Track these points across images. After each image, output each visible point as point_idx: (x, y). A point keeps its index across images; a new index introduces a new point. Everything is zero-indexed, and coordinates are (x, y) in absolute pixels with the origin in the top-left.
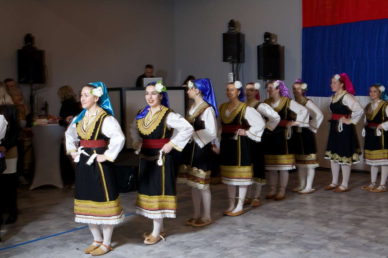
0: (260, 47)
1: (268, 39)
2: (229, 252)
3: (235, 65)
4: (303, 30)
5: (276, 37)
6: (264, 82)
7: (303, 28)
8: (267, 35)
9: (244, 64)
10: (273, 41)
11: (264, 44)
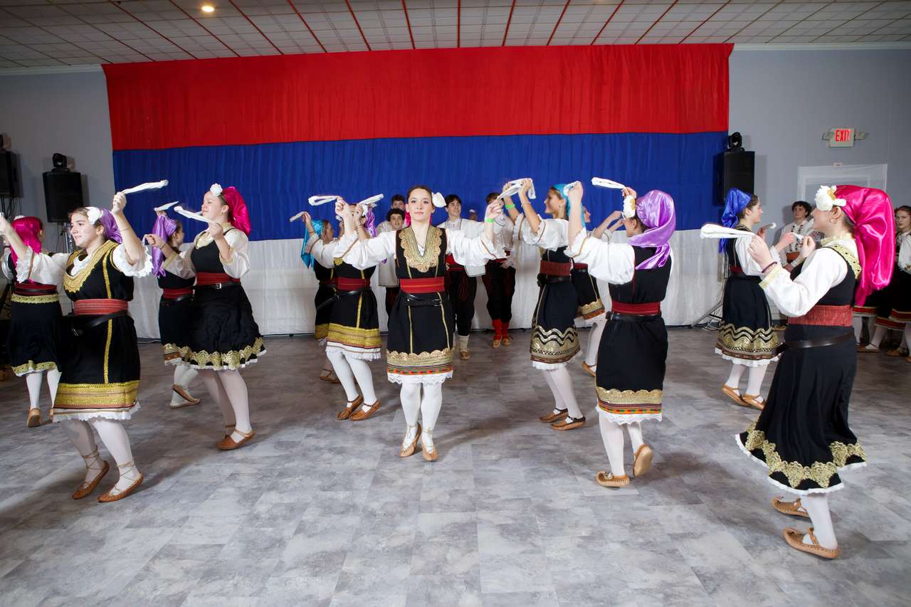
0: (48, 174)
1: (60, 164)
2: (17, 470)
3: (7, 201)
4: (114, 154)
5: (73, 161)
6: (60, 227)
7: (114, 151)
8: (58, 158)
9: (22, 200)
10: (69, 166)
11: (53, 170)
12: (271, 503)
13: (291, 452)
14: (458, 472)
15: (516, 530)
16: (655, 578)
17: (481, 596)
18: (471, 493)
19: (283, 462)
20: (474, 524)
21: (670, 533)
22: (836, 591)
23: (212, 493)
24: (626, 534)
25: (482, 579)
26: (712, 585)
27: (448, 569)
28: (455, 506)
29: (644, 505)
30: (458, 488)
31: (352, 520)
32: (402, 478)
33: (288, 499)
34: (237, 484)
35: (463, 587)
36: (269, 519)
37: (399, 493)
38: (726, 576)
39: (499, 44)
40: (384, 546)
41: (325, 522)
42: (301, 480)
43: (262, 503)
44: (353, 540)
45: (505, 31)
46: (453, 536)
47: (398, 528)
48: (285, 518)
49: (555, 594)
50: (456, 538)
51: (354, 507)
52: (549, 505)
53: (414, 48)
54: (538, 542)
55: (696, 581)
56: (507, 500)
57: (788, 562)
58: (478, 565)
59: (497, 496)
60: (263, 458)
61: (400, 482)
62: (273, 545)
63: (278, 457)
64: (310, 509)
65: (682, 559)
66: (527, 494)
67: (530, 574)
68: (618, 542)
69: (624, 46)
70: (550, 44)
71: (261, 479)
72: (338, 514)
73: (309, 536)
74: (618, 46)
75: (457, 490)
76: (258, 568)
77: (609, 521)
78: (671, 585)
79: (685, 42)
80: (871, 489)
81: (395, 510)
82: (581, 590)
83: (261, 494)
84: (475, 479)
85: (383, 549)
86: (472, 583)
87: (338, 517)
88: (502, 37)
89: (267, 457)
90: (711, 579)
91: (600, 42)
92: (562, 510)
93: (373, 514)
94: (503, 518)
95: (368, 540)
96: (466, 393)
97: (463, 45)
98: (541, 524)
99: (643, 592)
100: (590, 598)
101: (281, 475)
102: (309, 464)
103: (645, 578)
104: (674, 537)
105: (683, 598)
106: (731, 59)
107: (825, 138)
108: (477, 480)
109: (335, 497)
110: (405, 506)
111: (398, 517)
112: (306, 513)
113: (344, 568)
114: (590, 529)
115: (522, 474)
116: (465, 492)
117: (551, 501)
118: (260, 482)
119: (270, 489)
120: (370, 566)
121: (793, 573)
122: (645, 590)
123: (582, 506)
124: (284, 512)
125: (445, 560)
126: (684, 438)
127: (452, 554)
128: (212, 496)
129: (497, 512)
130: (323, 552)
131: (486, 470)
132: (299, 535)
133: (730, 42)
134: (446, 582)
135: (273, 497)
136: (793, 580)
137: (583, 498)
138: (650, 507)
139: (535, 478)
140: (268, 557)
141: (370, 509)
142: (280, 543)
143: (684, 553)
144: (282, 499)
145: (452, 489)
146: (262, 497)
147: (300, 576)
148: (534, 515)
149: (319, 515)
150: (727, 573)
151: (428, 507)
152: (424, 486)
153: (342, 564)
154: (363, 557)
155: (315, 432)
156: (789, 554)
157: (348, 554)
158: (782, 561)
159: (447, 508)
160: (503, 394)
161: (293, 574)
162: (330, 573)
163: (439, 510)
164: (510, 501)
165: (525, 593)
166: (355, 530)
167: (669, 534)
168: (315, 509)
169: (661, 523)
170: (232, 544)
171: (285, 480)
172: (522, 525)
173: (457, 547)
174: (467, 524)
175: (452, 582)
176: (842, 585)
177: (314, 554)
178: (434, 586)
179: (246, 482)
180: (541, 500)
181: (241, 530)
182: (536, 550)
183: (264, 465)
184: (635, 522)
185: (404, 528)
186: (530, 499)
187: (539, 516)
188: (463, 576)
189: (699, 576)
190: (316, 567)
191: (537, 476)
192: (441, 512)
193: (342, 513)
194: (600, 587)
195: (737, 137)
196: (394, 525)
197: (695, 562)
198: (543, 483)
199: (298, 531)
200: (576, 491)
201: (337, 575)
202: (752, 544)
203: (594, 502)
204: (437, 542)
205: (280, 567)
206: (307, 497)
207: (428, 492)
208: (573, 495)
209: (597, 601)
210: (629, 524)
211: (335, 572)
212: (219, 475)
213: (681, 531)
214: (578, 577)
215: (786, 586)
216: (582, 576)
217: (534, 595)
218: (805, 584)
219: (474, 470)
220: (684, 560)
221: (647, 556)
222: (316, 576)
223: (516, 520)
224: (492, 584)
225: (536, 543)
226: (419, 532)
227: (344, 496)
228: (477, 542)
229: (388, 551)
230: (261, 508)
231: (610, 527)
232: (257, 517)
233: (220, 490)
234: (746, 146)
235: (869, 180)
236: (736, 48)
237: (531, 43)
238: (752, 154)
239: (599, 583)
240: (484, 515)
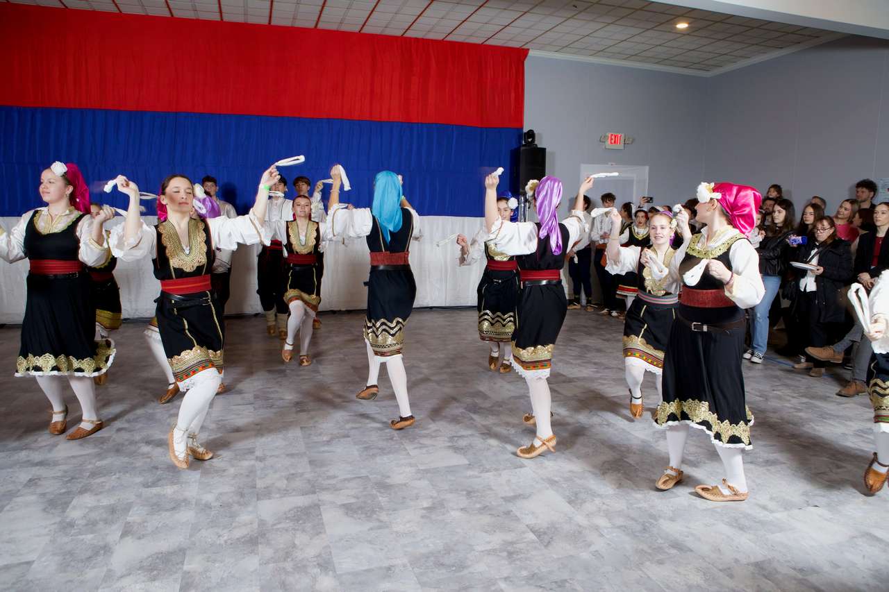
12: (86, 507)
13: (101, 448)
14: (292, 455)
15: (360, 508)
16: (497, 539)
17: (337, 577)
18: (307, 476)
19: (94, 461)
20: (317, 506)
21: (503, 496)
22: (644, 529)
23: (8, 504)
24: (464, 502)
25: (335, 560)
26: (546, 538)
27: (299, 555)
28: (294, 490)
29: (475, 473)
30: (293, 472)
31: (186, 515)
32: (233, 466)
33: (106, 501)
34: (39, 490)
35: (317, 570)
36: (87, 525)
37: (234, 481)
38: (556, 528)
39: (311, 25)
40: (225, 538)
41: (155, 521)
42: (118, 478)
43: (74, 508)
44: (191, 536)
45: (319, 13)
46: (298, 521)
47: (237, 519)
48: (106, 522)
49: (409, 565)
50: (301, 522)
51: (186, 502)
52: (387, 481)
53: (222, 20)
54: (384, 517)
55: (532, 536)
56: (345, 480)
57: (604, 511)
58: (328, 547)
59: (334, 477)
60: (69, 458)
61: (232, 471)
62: (97, 554)
63: (88, 455)
64: (135, 509)
65: (517, 519)
66: (364, 472)
67: (382, 549)
68: (457, 509)
69: (433, 41)
70: (363, 32)
71: (67, 482)
72: (167, 510)
73: (139, 538)
74: (427, 39)
75: (293, 474)
76: (82, 582)
77: (446, 490)
78: (512, 543)
79: (487, 43)
80: (656, 442)
81: (231, 500)
82: (432, 559)
83: (73, 498)
84: (310, 462)
85: (226, 542)
86: (325, 565)
87: (168, 514)
88: (316, 19)
89: (73, 457)
90: (545, 533)
91: (409, 34)
92: (399, 484)
93: (208, 506)
94: (346, 496)
95: (207, 535)
96: (285, 376)
97: (274, 22)
98: (383, 499)
99: (489, 552)
100: (442, 565)
101: (94, 474)
102: (126, 459)
103: (488, 540)
104: (507, 500)
105: (524, 553)
106: (527, 63)
107: (602, 141)
108: (311, 462)
109: (162, 493)
110: (242, 495)
111: (236, 507)
112: (130, 513)
113: (186, 567)
114: (431, 500)
115: (356, 453)
116: (302, 475)
117: (389, 477)
118: (69, 484)
119: (82, 491)
120: (214, 561)
121: (609, 520)
122: (490, 551)
123: (420, 479)
124: (104, 516)
125: (294, 546)
126: (501, 408)
127: (301, 539)
128: (8, 508)
129: (338, 492)
130: (159, 553)
131: (320, 452)
132: (127, 538)
133: (525, 47)
134: (298, 567)
135: (88, 500)
136: (609, 525)
137: (418, 471)
138: (482, 475)
139: (369, 455)
140: (93, 568)
141: (203, 502)
142: (106, 549)
143: (518, 514)
144: (98, 501)
145: (288, 473)
146: (74, 502)
147: (136, 582)
148: (374, 492)
149: (147, 514)
150: (557, 526)
151: (267, 493)
152: (259, 472)
153: (182, 563)
154: (205, 553)
155: (126, 425)
156: (604, 504)
157: (188, 552)
158: (599, 510)
159: (285, 493)
160: (323, 375)
161: (125, 582)
162: (171, 575)
163: (278, 496)
164: (349, 480)
165: (381, 568)
166: (190, 525)
167: (502, 498)
168: (141, 508)
169: (494, 488)
170: (43, 559)
171: (99, 480)
172: (365, 502)
173: (304, 531)
174: (310, 507)
175: (305, 566)
176: (647, 524)
177: (147, 558)
178: (287, 573)
179: (51, 487)
180: (379, 477)
181: (53, 541)
182: (383, 526)
183: (72, 466)
184: (470, 489)
185: (244, 517)
186: (367, 476)
187: (380, 492)
188: (315, 559)
189: (534, 532)
190: (152, 570)
191: (371, 454)
192: (281, 497)
193: (173, 509)
194: (449, 554)
195: (531, 134)
196: (233, 516)
197: (530, 520)
198: (378, 459)
199: (125, 533)
200: (410, 465)
201: (179, 575)
202: (573, 498)
203: (429, 475)
204: (283, 529)
205: (109, 576)
206: (129, 496)
207: (264, 478)
208: (408, 469)
209: (449, 566)
210: (464, 493)
211: (176, 572)
212: (14, 482)
213: (512, 494)
214: (428, 546)
215: (606, 531)
216: (431, 545)
217: (389, 569)
218: (619, 527)
219: (308, 453)
220: (519, 519)
221: (486, 519)
222: (154, 580)
223: (358, 498)
224: (345, 563)
225: (381, 518)
226: (262, 520)
227: (173, 490)
228: (323, 524)
229: (231, 544)
230: (75, 513)
231: (449, 496)
232: (71, 525)
233: (19, 499)
234: (540, 143)
235: (635, 178)
236: (531, 53)
237: (345, 28)
238: (544, 150)
239: (448, 550)
240: (326, 496)
